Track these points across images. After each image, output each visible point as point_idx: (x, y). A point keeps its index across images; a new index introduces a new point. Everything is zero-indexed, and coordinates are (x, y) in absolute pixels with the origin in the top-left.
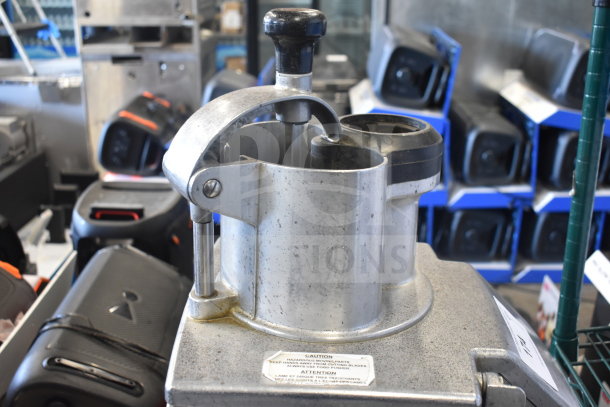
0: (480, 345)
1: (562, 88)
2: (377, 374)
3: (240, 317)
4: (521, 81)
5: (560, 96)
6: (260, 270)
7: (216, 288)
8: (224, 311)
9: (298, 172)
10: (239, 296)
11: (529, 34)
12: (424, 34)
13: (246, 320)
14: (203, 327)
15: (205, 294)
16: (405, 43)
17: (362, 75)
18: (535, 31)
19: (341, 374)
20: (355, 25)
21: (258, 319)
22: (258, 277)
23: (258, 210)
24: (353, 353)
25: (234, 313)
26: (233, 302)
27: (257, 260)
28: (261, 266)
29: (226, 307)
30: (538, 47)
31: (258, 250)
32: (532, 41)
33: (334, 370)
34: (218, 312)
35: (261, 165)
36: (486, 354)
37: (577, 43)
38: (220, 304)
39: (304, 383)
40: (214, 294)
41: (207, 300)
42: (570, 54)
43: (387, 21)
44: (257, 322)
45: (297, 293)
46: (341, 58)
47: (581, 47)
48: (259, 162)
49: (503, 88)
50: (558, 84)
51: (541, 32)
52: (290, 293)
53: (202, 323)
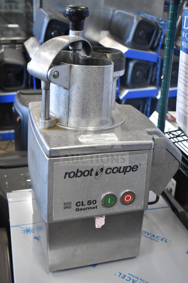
0: (147, 128)
1: (130, 39)
2: (118, 138)
3: (61, 126)
4: (108, 36)
5: (129, 43)
6: (70, 107)
7: (50, 117)
8: (54, 125)
9: (86, 67)
10: (59, 118)
11: (111, 12)
12: (60, 12)
13: (64, 127)
14: (48, 131)
15: (46, 118)
16: (54, 17)
17: (29, 35)
18: (114, 11)
19: (106, 139)
20: (17, 8)
21: (69, 125)
22: (69, 109)
23: (70, 83)
24: (107, 133)
25: (58, 125)
26: (57, 120)
27: (69, 103)
28: (70, 105)
29: (55, 123)
30: (116, 19)
31: (69, 99)
32: (113, 16)
33: (104, 138)
34: (52, 125)
35: (71, 65)
36: (150, 130)
37: (135, 17)
38: (52, 122)
39: (96, 142)
40: (49, 119)
41: (47, 121)
42: (132, 23)
43: (41, 6)
44: (69, 127)
45: (85, 113)
46: (16, 26)
47: (137, 19)
48: (71, 64)
49: (100, 40)
50: (128, 37)
51: (117, 12)
52: (82, 114)
53: (47, 130)
